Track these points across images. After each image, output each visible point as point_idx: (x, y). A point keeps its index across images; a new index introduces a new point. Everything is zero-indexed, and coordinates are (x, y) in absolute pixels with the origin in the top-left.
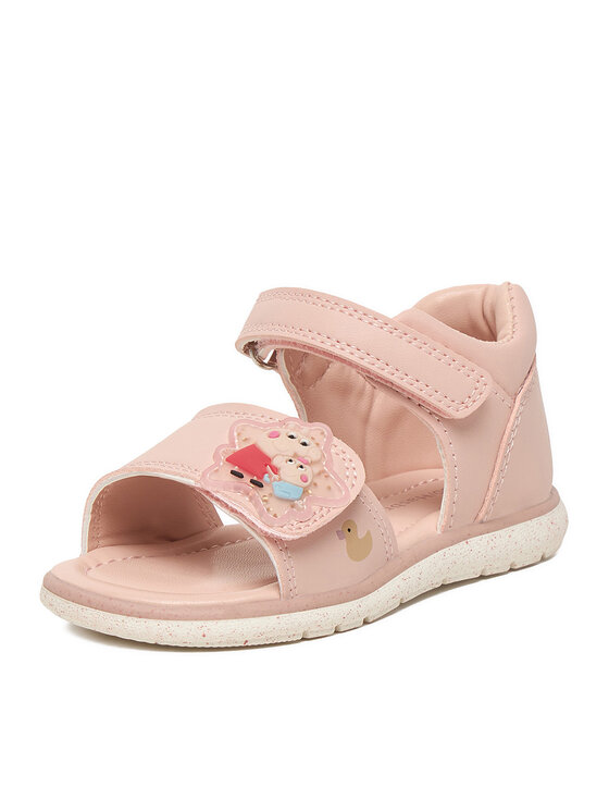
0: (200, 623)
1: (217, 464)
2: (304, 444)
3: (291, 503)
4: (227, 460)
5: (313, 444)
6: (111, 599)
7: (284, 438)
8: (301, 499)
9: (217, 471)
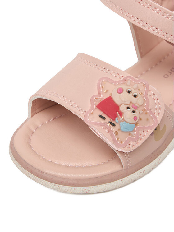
0: (85, 188)
1: (92, 108)
2: (135, 96)
3: (129, 133)
4: (97, 107)
5: (139, 96)
6: (42, 172)
7: (125, 93)
8: (134, 130)
9: (92, 113)
